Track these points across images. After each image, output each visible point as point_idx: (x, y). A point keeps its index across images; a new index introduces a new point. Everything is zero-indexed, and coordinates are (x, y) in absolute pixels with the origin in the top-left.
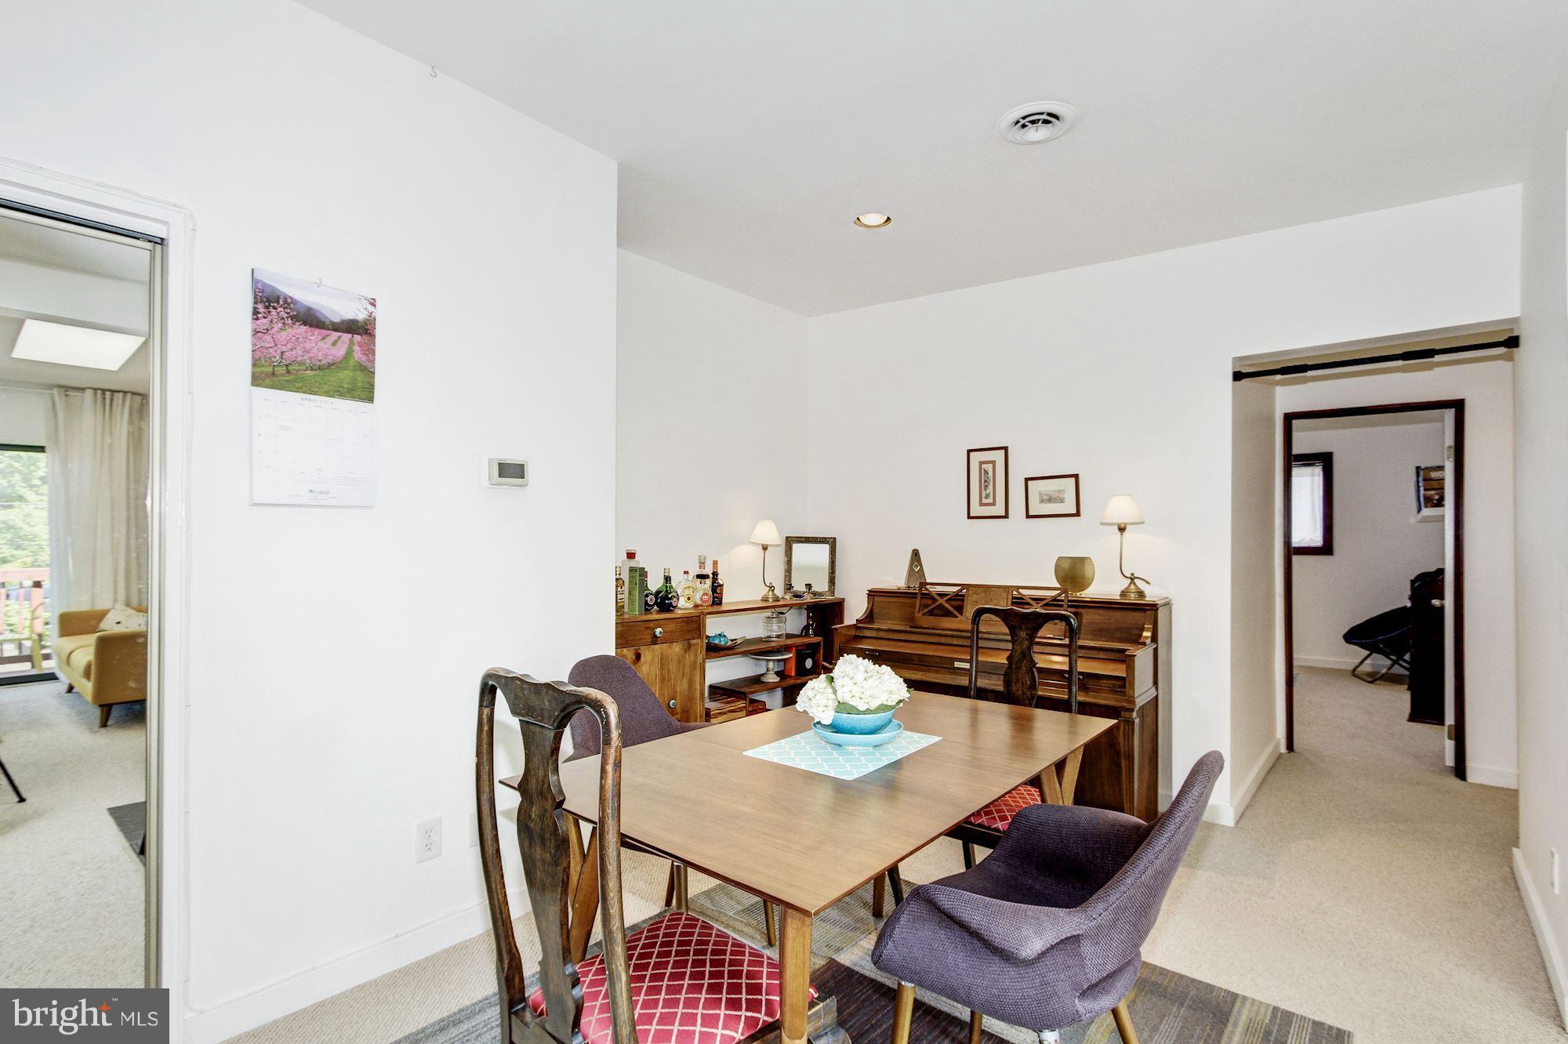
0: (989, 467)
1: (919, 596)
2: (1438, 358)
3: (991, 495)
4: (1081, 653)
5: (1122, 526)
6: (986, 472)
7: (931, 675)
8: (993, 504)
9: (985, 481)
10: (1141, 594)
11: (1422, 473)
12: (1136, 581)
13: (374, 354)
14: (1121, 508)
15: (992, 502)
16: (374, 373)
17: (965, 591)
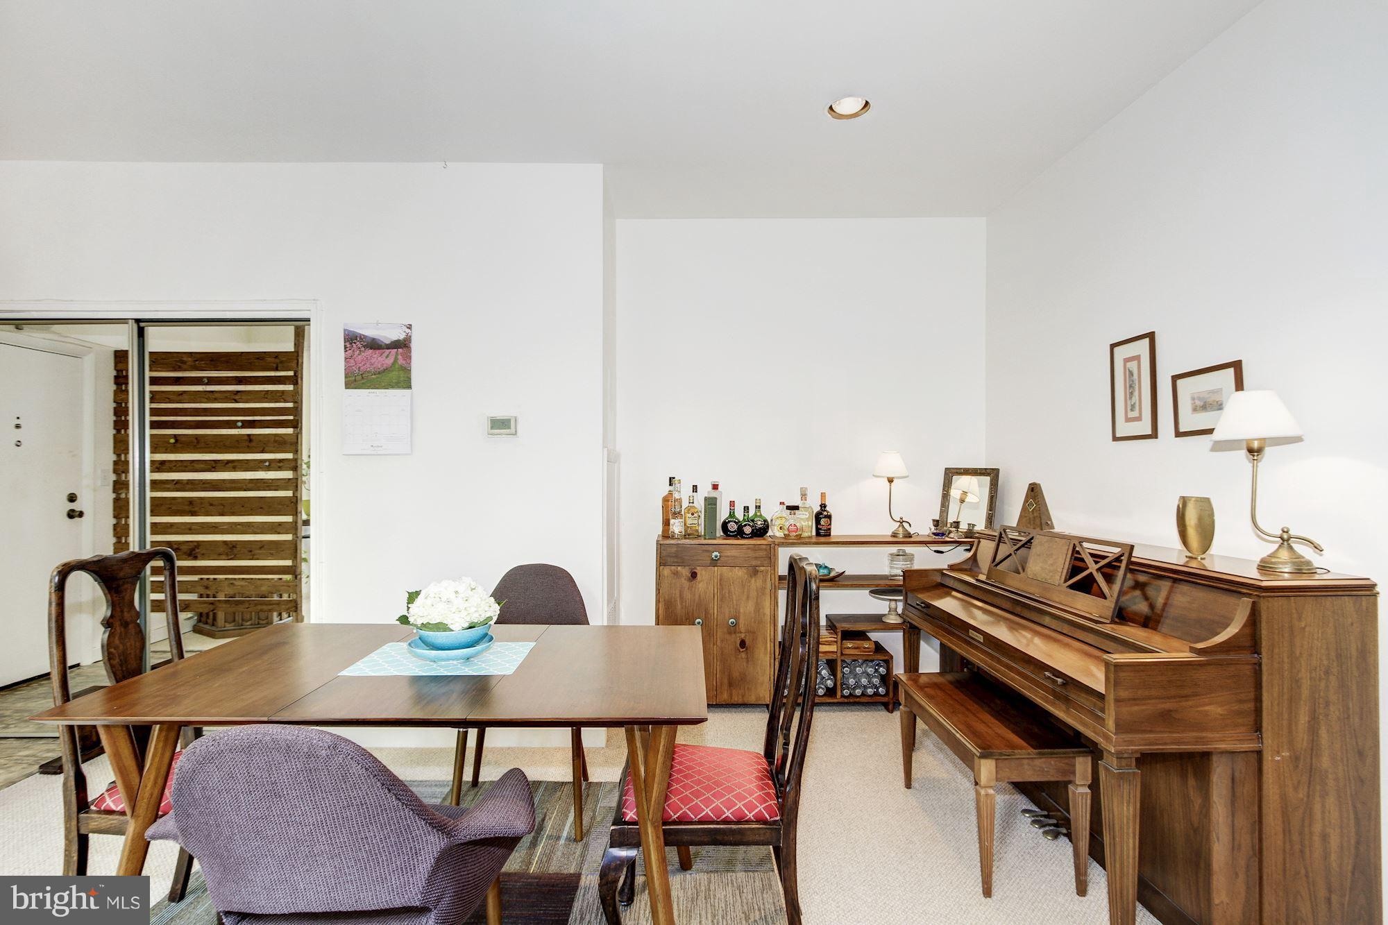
0: (1134, 365)
3: (1137, 407)
5: (1256, 445)
6: (1131, 373)
8: (1141, 419)
9: (1131, 386)
10: (1302, 568)
12: (1293, 543)
13: (410, 359)
15: (1138, 415)
17: (1034, 539)
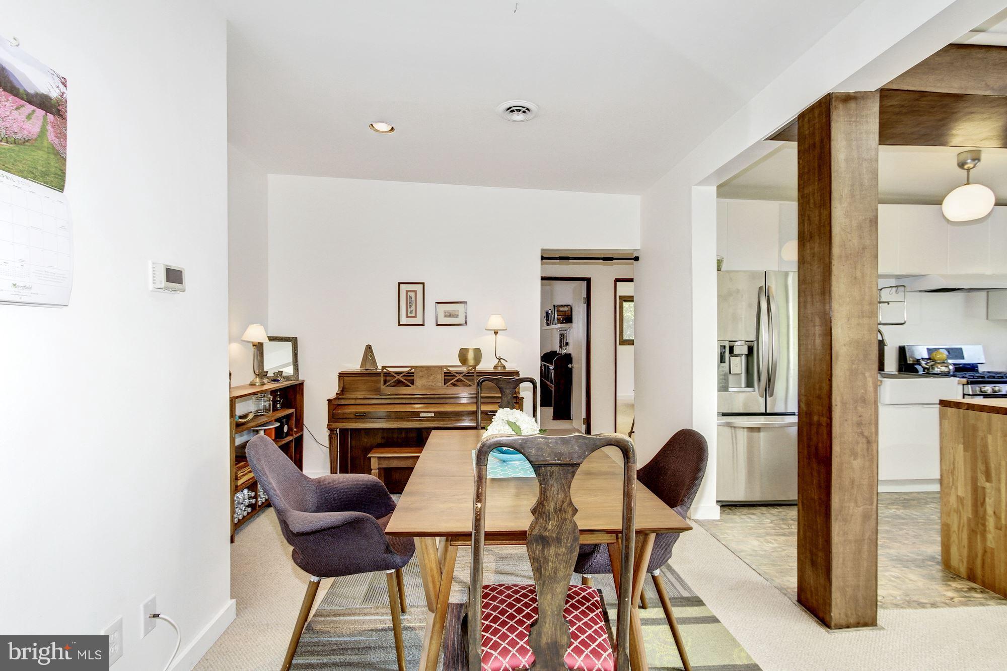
0: (413, 294)
1: (382, 375)
2: (615, 261)
3: (414, 311)
4: (483, 401)
5: (496, 331)
6: (411, 297)
7: (405, 423)
8: (415, 317)
9: (410, 303)
10: (504, 367)
11: (556, 308)
12: (501, 360)
13: (65, 140)
14: (496, 322)
15: (414, 315)
16: (65, 160)
17: (414, 370)
